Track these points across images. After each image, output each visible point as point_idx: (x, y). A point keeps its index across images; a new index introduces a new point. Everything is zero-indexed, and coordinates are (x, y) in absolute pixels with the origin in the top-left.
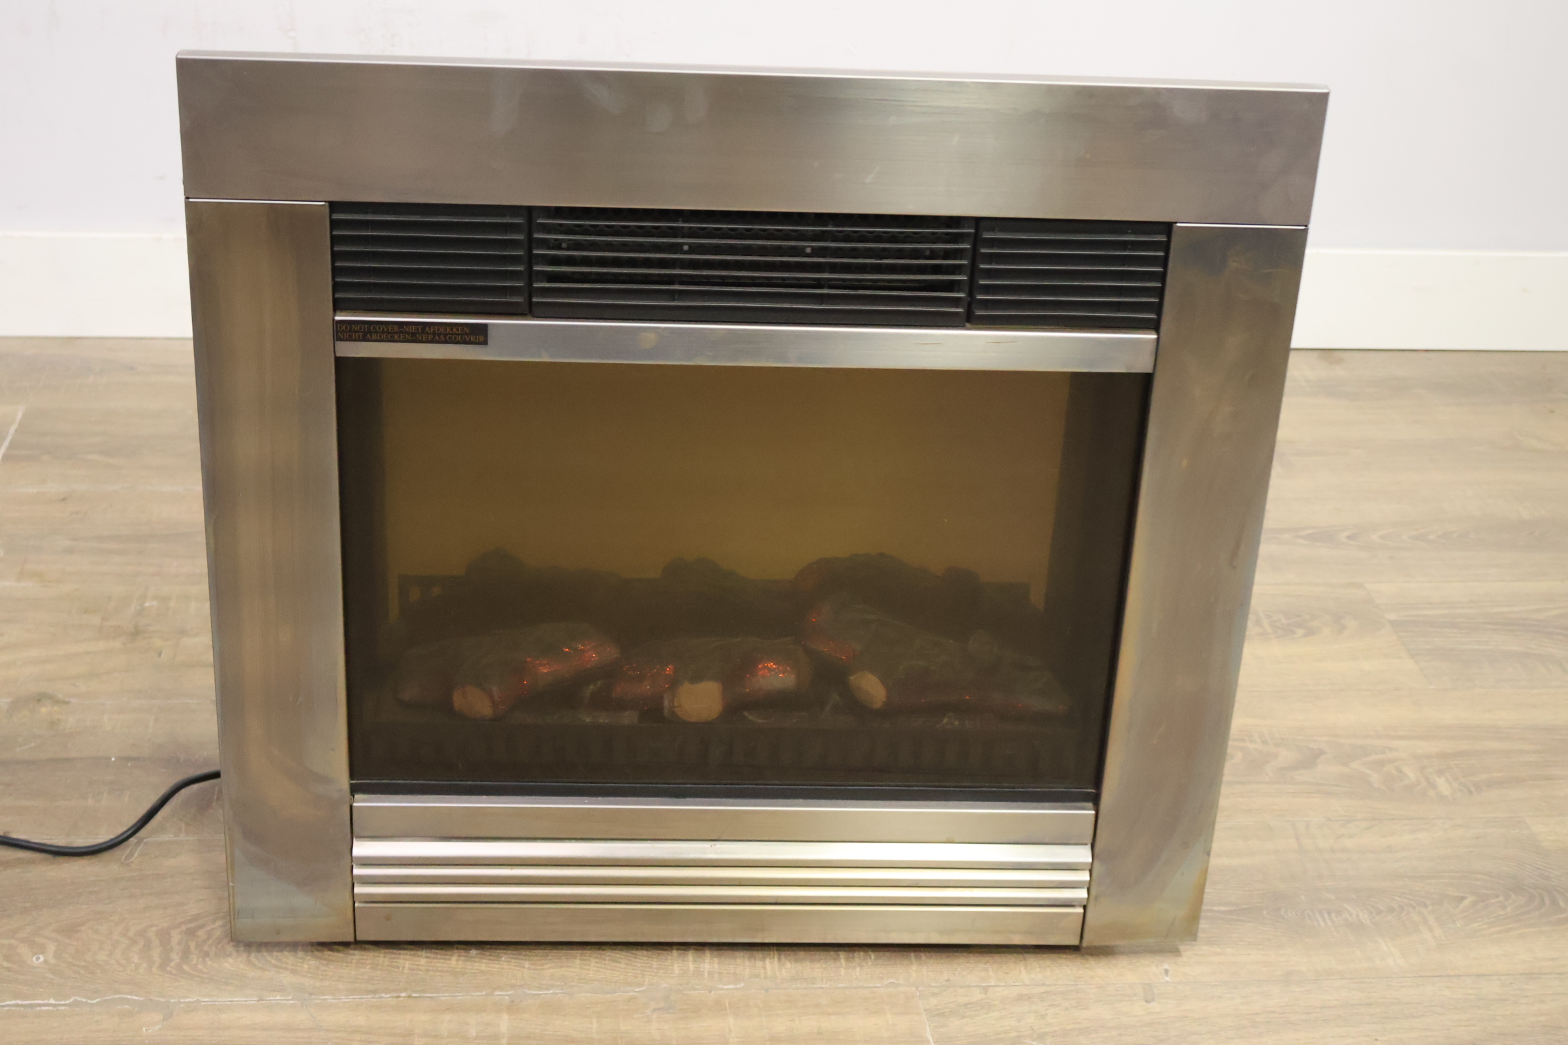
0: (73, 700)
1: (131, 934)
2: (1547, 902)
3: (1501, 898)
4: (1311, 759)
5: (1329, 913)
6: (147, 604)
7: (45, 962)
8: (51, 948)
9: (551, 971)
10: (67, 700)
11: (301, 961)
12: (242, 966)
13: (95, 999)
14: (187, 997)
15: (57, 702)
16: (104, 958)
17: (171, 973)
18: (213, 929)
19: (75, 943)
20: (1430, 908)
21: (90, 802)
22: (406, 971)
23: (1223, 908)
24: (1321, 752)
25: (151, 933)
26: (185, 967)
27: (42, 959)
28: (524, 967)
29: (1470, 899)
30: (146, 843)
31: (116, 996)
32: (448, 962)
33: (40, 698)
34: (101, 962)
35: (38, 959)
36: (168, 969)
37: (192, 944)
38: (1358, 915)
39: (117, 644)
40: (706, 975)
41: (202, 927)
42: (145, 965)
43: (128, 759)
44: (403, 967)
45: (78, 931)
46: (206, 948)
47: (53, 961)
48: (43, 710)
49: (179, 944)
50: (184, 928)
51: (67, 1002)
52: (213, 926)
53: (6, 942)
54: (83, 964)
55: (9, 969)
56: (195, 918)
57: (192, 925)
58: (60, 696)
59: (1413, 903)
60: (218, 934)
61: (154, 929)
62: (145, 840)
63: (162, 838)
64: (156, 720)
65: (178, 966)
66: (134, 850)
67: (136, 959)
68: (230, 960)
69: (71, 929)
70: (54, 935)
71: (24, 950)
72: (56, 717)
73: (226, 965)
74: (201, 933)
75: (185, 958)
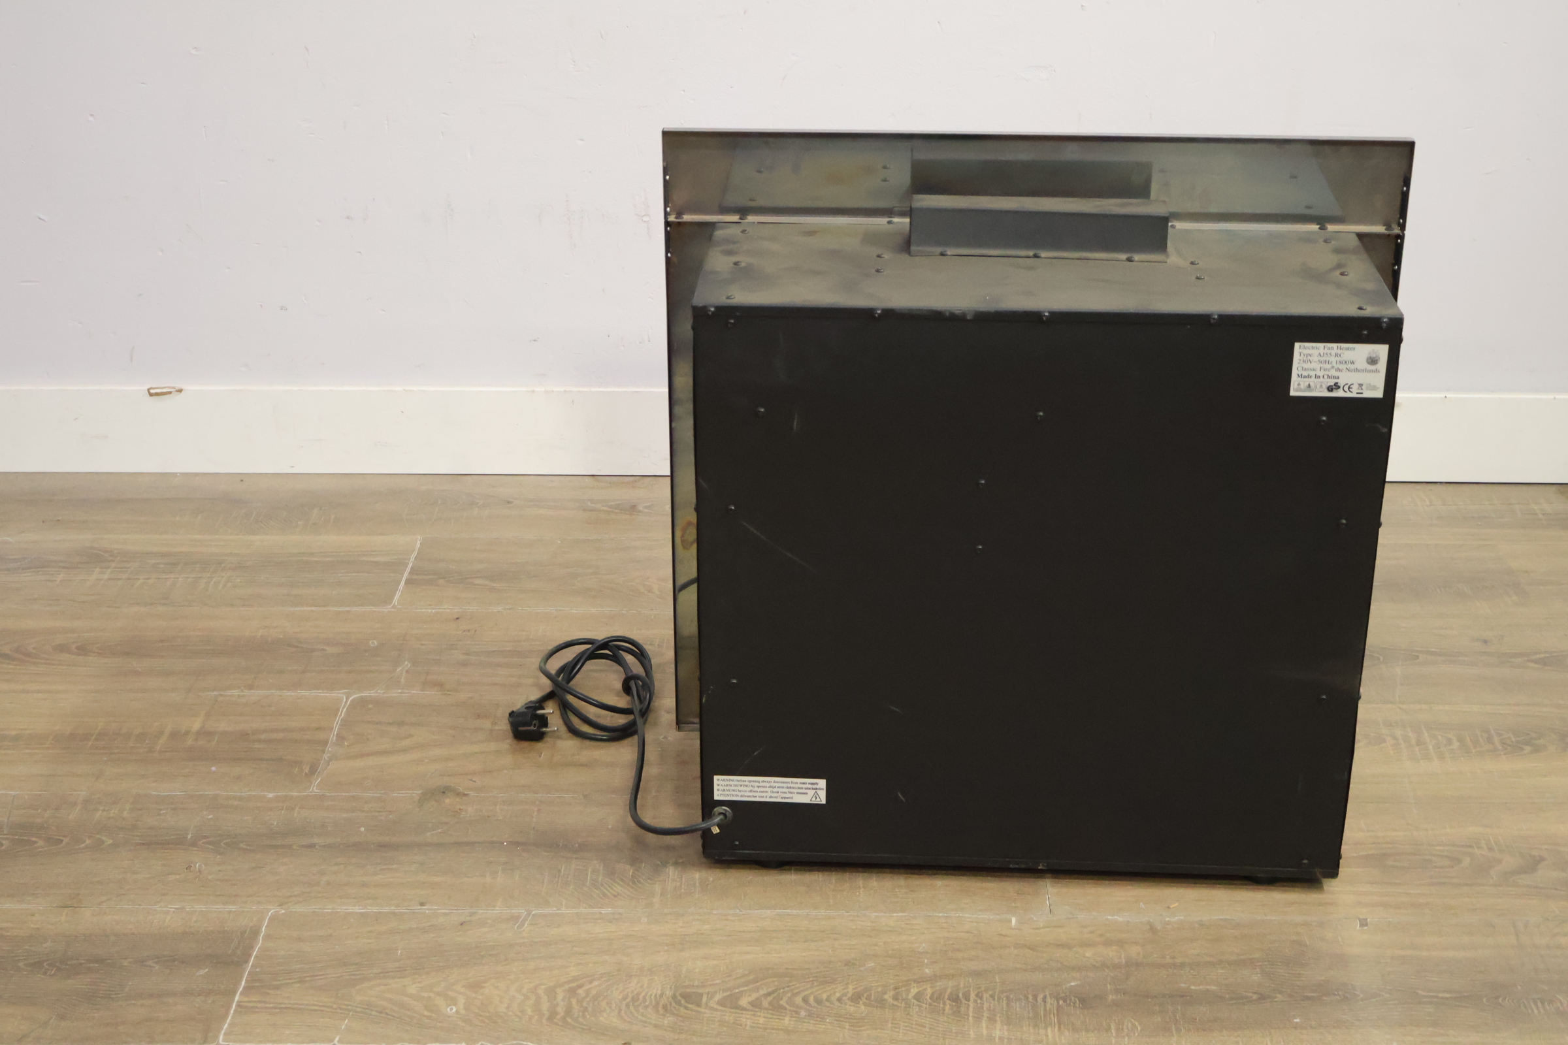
0: (472, 793)
1: (525, 991)
4: (1532, 864)
7: (457, 1012)
8: (461, 1001)
9: (869, 1032)
10: (466, 793)
11: (662, 1017)
12: (614, 1020)
14: (571, 1044)
15: (459, 794)
16: (504, 1010)
17: (557, 1024)
18: (590, 988)
19: (480, 997)
21: (488, 879)
22: (748, 1028)
24: (1542, 859)
25: (540, 992)
26: (569, 1020)
27: (454, 1010)
28: (845, 1028)
30: (533, 915)
31: (514, 1042)
32: (782, 1021)
33: (445, 791)
34: (502, 1014)
35: (451, 1009)
36: (555, 1020)
37: (574, 1001)
39: (505, 745)
40: (997, 1040)
41: (580, 987)
42: (536, 1017)
43: (517, 843)
44: (746, 1025)
45: (483, 987)
46: (585, 1004)
47: (463, 1012)
48: (447, 801)
49: (563, 1000)
50: (567, 987)
52: (590, 986)
53: (426, 995)
54: (487, 1014)
55: (429, 1018)
56: (575, 979)
57: (574, 984)
58: (461, 789)
60: (595, 993)
61: (543, 987)
62: (533, 913)
63: (547, 911)
64: (539, 811)
65: (564, 1018)
66: (525, 920)
67: (529, 1011)
68: (605, 1015)
69: (476, 986)
70: (463, 990)
71: (440, 1002)
72: (458, 807)
73: (601, 1018)
74: (580, 991)
75: (569, 1011)
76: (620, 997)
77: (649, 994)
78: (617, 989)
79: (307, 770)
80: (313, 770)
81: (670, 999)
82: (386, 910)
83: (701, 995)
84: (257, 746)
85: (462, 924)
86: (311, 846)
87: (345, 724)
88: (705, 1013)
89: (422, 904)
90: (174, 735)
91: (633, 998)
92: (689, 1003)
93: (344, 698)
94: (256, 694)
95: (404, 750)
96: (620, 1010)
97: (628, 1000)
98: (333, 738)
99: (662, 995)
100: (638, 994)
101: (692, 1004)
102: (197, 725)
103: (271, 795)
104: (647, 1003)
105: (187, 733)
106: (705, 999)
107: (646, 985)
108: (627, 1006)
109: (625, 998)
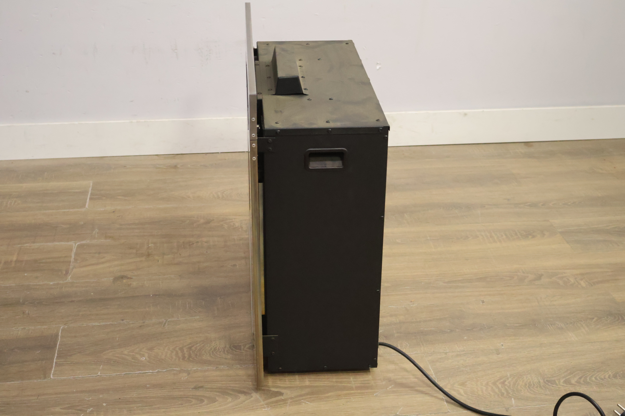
0: (134, 277)
1: (171, 349)
2: (620, 318)
3: (605, 318)
4: (539, 277)
5: (551, 325)
6: (150, 245)
7: (145, 359)
8: (146, 355)
10: (131, 277)
11: (227, 355)
12: (209, 358)
13: (164, 370)
14: (193, 368)
15: (128, 278)
16: (164, 357)
17: (186, 361)
18: (196, 347)
19: (154, 353)
20: (583, 322)
21: (147, 309)
23: (517, 325)
25: (177, 349)
26: (191, 359)
29: (595, 319)
30: (169, 321)
31: (171, 369)
33: (122, 277)
34: (164, 359)
35: (143, 358)
36: (185, 359)
37: (191, 352)
38: (561, 325)
39: (143, 259)
41: (193, 346)
42: (177, 359)
43: (156, 295)
45: (154, 349)
46: (196, 353)
47: (148, 359)
48: (124, 281)
49: (187, 352)
50: (187, 347)
51: (156, 371)
53: (131, 354)
54: (158, 359)
55: (134, 363)
56: (190, 344)
57: (190, 346)
58: (129, 276)
59: (578, 321)
60: (199, 348)
61: (178, 348)
62: (168, 320)
63: (173, 319)
64: (162, 282)
65: (188, 359)
66: (165, 323)
67: (174, 357)
68: (204, 356)
69: (151, 349)
70: (146, 351)
71: (138, 356)
72: (130, 283)
73: (203, 357)
74: (193, 348)
75: (190, 356)
76: (209, 349)
77: (220, 347)
78: (207, 346)
79: (64, 272)
80: (67, 272)
81: (229, 348)
82: (108, 323)
83: (240, 346)
84: (42, 265)
85: (140, 327)
86: (72, 301)
87: (76, 254)
88: (243, 352)
89: (123, 320)
90: (6, 263)
91: (214, 349)
92: (236, 349)
93: (74, 245)
94: (36, 245)
95: (103, 263)
96: (210, 354)
97: (212, 350)
98: (72, 259)
99: (225, 347)
100: (216, 348)
101: (238, 349)
102: (15, 258)
103: (51, 283)
104: (220, 351)
105: (11, 261)
106: (242, 347)
107: (218, 344)
108: (213, 352)
109: (211, 349)
